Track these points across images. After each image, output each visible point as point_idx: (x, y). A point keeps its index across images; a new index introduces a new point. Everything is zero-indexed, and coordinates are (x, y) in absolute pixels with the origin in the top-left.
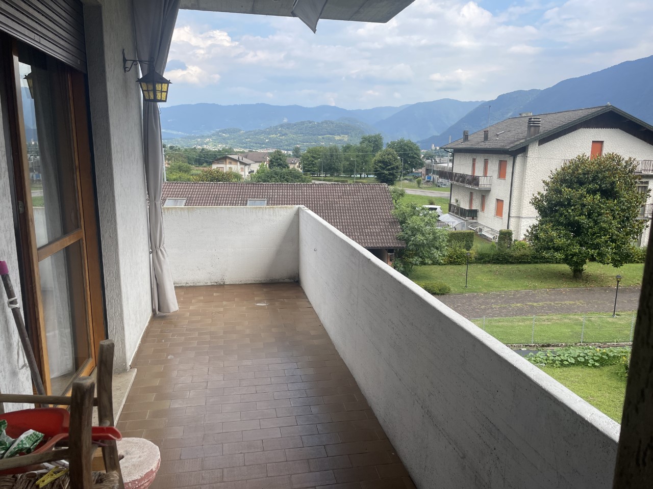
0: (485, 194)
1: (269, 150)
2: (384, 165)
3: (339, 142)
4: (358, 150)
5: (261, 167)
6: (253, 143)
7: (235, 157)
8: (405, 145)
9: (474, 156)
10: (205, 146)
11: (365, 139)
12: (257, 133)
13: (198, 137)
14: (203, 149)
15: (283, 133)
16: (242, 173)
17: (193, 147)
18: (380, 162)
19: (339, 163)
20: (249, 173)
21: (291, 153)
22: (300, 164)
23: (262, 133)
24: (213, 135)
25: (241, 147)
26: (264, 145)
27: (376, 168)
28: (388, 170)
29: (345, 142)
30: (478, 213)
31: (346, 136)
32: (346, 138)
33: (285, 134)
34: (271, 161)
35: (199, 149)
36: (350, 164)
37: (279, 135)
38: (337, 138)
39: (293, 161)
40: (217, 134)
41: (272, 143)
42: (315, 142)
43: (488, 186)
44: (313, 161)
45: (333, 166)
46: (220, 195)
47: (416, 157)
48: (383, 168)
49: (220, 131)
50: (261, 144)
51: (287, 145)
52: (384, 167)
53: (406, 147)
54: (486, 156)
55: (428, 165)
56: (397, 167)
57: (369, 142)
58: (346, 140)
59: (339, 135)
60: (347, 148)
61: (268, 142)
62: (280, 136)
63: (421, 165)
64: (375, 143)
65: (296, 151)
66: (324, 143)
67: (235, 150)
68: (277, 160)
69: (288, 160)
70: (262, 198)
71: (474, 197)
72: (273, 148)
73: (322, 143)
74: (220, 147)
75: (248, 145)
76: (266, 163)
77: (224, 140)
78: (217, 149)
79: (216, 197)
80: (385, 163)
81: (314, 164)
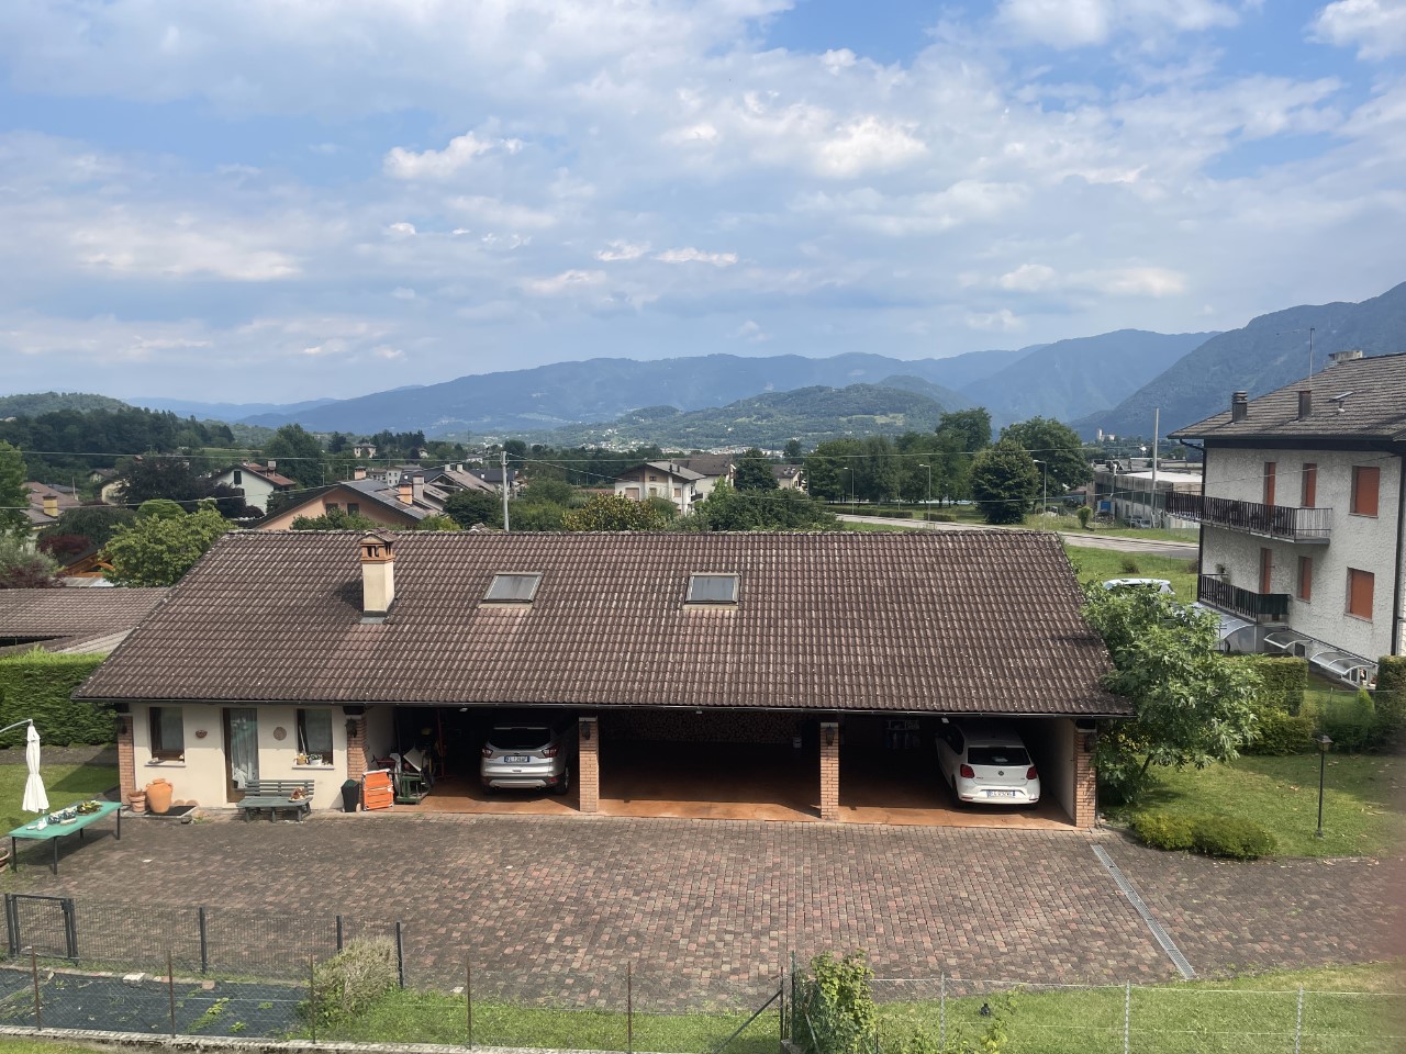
0: (1310, 556)
1: (734, 449)
2: (998, 478)
3: (886, 429)
4: (935, 445)
5: (717, 486)
6: (702, 435)
7: (663, 466)
8: (1045, 432)
9: (1271, 455)
10: (603, 445)
11: (949, 421)
12: (710, 415)
13: (590, 427)
14: (600, 451)
15: (764, 413)
16: (677, 500)
17: (580, 447)
18: (987, 470)
19: (892, 476)
20: (693, 499)
21: (780, 454)
22: (800, 478)
23: (720, 415)
24: (621, 421)
25: (676, 444)
26: (723, 440)
27: (979, 485)
28: (1009, 488)
29: (898, 428)
30: (1289, 603)
31: (901, 415)
32: (899, 420)
33: (768, 416)
34: (739, 473)
35: (591, 450)
36: (915, 477)
37: (755, 417)
38: (880, 420)
39: (786, 473)
40: (629, 419)
41: (739, 436)
42: (833, 431)
43: (1321, 535)
44: (831, 471)
45: (877, 480)
46: (622, 563)
47: (1073, 460)
48: (996, 483)
49: (634, 414)
50: (718, 438)
51: (772, 439)
52: (998, 481)
53: (1047, 438)
54: (1310, 456)
55: (1102, 475)
56: (1030, 483)
57: (958, 426)
58: (900, 423)
59: (884, 413)
60: (907, 442)
61: (732, 432)
62: (758, 419)
63: (1086, 476)
64: (971, 428)
65: (793, 449)
66: (852, 430)
67: (664, 451)
68: (752, 469)
69: (776, 470)
70: (726, 570)
71: (1275, 561)
72: (742, 444)
73: (846, 433)
74: (633, 445)
75: (691, 439)
76: (728, 477)
77: (642, 432)
78: (626, 451)
79: (614, 570)
80: (1000, 474)
81: (832, 478)
